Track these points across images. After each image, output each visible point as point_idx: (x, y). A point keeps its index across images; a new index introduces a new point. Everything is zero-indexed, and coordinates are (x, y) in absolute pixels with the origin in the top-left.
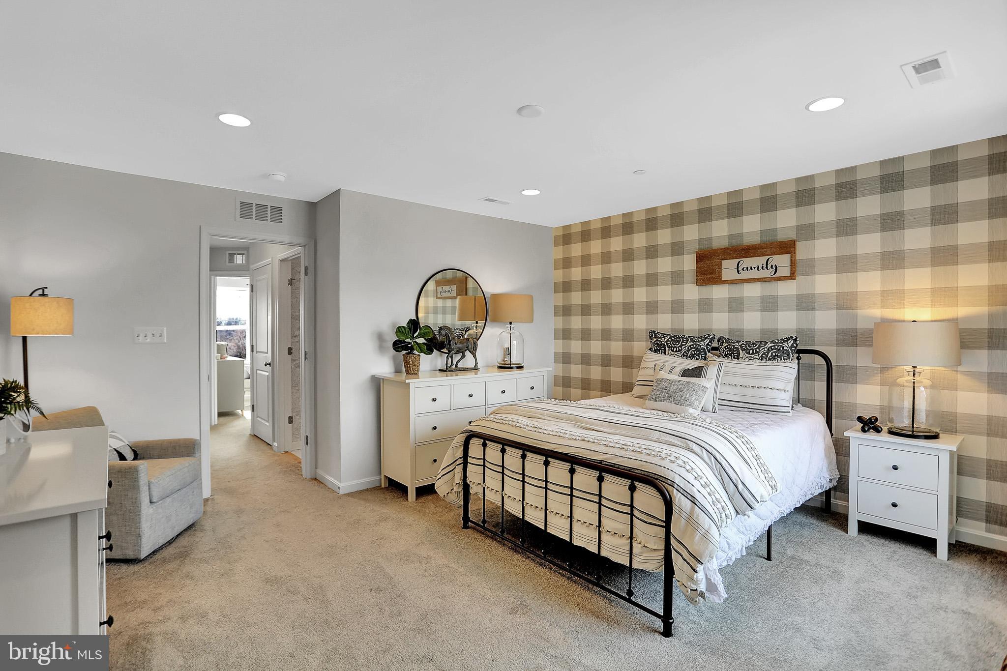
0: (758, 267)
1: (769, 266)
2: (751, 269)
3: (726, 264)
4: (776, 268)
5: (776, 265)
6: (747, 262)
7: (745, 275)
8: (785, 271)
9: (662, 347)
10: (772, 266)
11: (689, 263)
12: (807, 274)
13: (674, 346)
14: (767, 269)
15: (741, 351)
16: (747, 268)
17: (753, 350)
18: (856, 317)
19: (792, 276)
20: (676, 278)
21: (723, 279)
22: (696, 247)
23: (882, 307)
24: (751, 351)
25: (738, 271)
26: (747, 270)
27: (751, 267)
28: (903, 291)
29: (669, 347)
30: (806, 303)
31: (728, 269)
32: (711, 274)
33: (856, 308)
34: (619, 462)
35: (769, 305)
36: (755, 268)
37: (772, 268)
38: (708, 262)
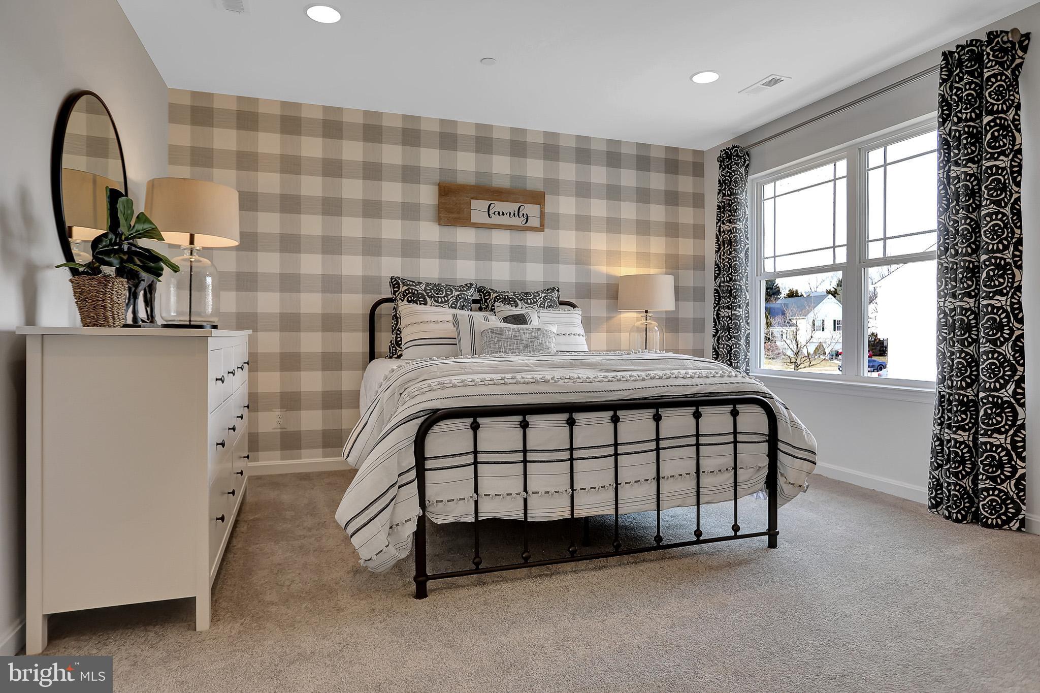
0: (510, 213)
1: (521, 214)
2: (503, 214)
3: (475, 204)
4: (527, 217)
5: (527, 214)
6: (499, 206)
7: (496, 220)
8: (534, 222)
9: (420, 298)
10: (523, 214)
11: (427, 195)
12: (552, 228)
13: (437, 296)
14: (519, 217)
15: (518, 301)
16: (499, 213)
17: (530, 299)
18: (589, 272)
19: (541, 228)
20: (409, 212)
21: (473, 221)
22: (437, 178)
23: (608, 265)
24: (529, 301)
25: (489, 215)
26: (499, 215)
27: (503, 212)
28: (619, 253)
29: (430, 297)
30: (551, 256)
31: (478, 209)
32: (458, 213)
33: (590, 264)
34: (714, 390)
35: (518, 255)
36: (506, 214)
37: (523, 217)
38: (455, 199)
